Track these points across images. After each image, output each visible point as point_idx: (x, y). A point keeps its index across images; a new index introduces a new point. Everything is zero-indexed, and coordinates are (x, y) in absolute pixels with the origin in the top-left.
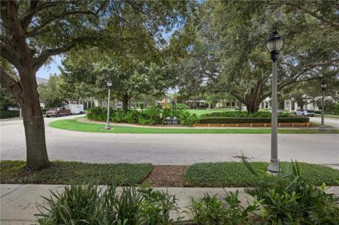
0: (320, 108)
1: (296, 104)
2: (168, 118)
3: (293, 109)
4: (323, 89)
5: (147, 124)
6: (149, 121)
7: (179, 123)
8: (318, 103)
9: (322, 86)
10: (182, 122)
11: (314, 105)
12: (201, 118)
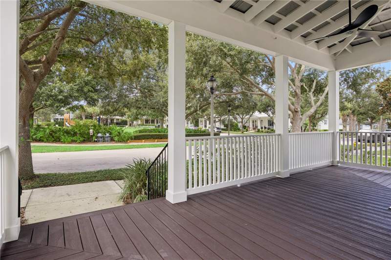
0: (225, 126)
1: (208, 122)
2: (100, 135)
3: (206, 126)
4: (229, 111)
5: (73, 142)
6: (74, 138)
7: (112, 140)
8: (223, 122)
9: (229, 108)
10: (116, 139)
11: (220, 123)
12: (136, 134)
